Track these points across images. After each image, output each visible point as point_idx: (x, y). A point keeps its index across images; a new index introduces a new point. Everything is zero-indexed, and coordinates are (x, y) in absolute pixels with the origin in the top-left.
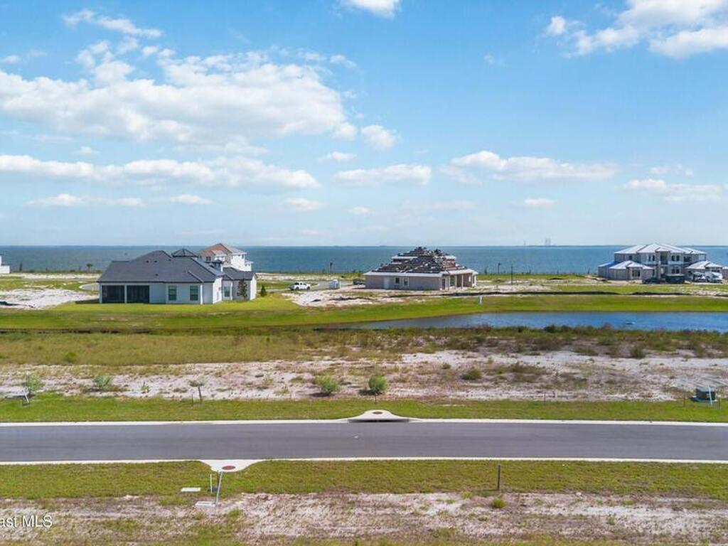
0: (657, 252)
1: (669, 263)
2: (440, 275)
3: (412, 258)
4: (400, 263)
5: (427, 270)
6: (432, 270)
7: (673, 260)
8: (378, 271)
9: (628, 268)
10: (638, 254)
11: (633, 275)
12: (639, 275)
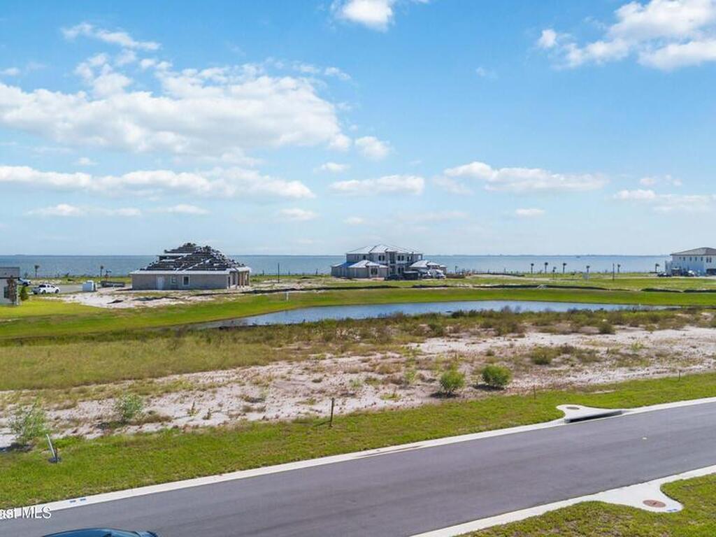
0: (387, 252)
1: (397, 262)
2: (227, 272)
3: (185, 255)
4: (173, 260)
5: (210, 267)
6: (216, 267)
7: (399, 260)
8: (148, 270)
9: (368, 267)
10: (371, 254)
11: (372, 273)
12: (376, 273)
